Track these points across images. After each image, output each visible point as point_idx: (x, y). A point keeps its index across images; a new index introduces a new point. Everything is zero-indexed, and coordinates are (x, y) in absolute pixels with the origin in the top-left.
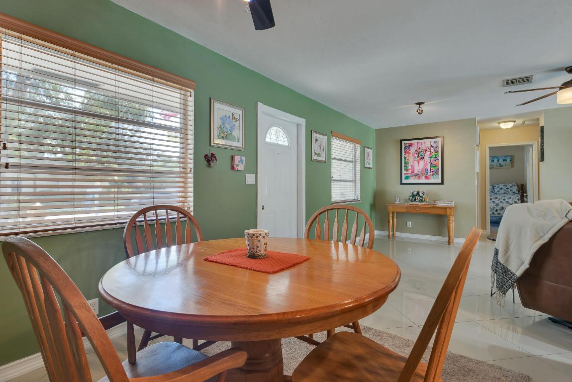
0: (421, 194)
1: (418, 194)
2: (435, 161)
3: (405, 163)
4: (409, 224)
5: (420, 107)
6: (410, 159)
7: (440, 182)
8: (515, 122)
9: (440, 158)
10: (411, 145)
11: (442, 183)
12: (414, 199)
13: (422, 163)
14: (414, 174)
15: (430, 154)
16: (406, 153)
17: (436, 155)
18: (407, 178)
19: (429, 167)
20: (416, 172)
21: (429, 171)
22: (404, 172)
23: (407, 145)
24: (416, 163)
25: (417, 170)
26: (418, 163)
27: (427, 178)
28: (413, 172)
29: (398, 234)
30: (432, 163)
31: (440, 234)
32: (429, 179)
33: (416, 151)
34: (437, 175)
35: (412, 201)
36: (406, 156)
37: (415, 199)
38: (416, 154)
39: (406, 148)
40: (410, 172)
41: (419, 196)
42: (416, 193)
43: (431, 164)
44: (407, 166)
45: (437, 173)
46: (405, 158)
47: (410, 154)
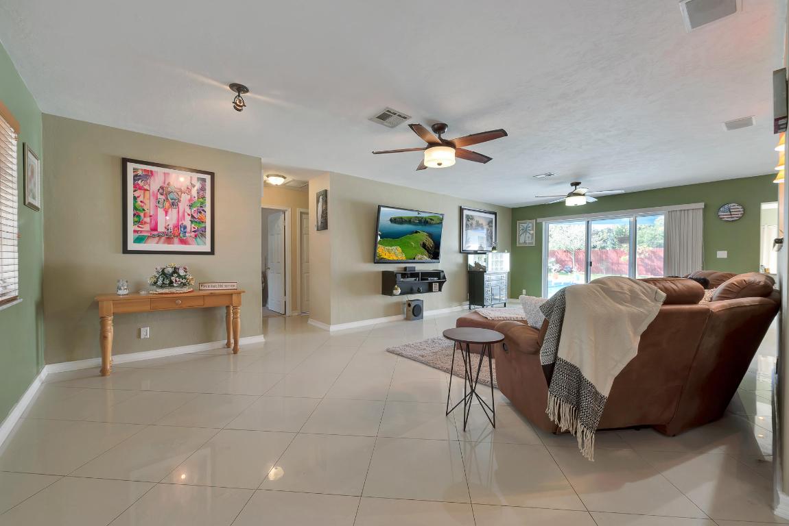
0: (182, 273)
1: (175, 271)
2: (200, 212)
3: (135, 208)
4: (146, 332)
5: (239, 96)
6: (147, 201)
7: (209, 250)
8: (285, 178)
9: (208, 209)
10: (149, 174)
11: (212, 252)
12: (167, 282)
13: (173, 213)
14: (155, 233)
15: (190, 200)
16: (137, 187)
17: (202, 203)
18: (138, 240)
19: (187, 222)
20: (161, 228)
21: (188, 229)
22: (131, 227)
23: (140, 173)
24: (161, 212)
25: (164, 225)
26: (166, 213)
27: (183, 242)
28: (155, 229)
29: (114, 360)
30: (195, 215)
31: (208, 338)
32: (189, 244)
33: (162, 188)
34: (204, 239)
35: (162, 287)
36: (137, 194)
37: (171, 282)
38: (162, 194)
39: (136, 177)
40: (147, 227)
41: (179, 276)
42: (170, 270)
43: (193, 217)
44: (139, 216)
45: (203, 235)
46: (135, 198)
47: (147, 192)
